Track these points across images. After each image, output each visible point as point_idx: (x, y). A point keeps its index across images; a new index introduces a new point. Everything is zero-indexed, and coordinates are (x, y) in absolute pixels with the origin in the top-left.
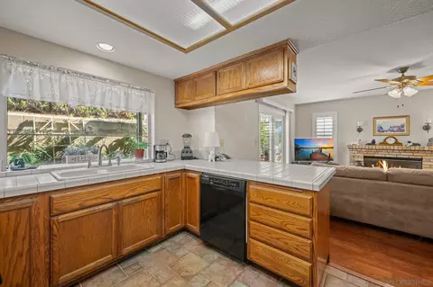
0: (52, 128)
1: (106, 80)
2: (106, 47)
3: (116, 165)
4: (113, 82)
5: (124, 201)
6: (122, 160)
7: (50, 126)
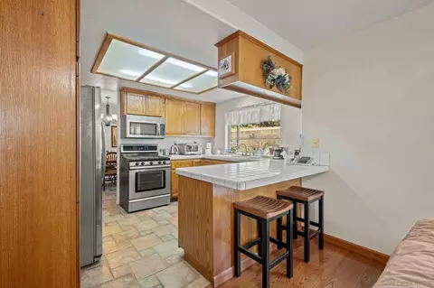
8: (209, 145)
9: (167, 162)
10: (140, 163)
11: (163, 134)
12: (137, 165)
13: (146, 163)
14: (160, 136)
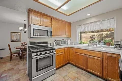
0: (99, 36)
1: (94, 22)
2: (89, 15)
3: (96, 47)
4: (97, 22)
5: (88, 56)
6: (98, 45)
7: (98, 35)
8: (69, 41)
9: (54, 51)
10: (39, 53)
11: (51, 35)
12: (37, 55)
13: (43, 53)
14: (50, 37)
